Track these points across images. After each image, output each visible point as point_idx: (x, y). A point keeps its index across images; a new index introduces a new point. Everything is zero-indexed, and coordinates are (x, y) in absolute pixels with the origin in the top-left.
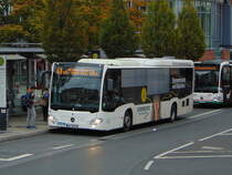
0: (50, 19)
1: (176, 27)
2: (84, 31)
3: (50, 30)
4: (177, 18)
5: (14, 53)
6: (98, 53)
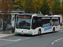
0: (26, 3)
1: (61, 6)
2: (35, 6)
3: (26, 6)
4: (61, 3)
5: (16, 12)
6: (39, 12)
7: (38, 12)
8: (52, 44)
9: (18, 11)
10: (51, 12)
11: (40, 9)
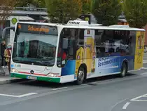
7: (86, 16)
8: (125, 107)
9: (29, 10)
10: (124, 16)
11: (91, 6)
